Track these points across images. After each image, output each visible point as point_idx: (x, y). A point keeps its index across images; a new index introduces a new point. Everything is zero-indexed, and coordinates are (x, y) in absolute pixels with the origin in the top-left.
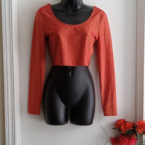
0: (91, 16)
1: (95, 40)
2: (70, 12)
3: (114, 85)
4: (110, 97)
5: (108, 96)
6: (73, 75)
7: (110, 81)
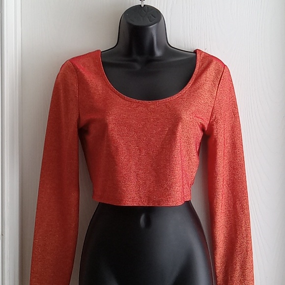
0: (194, 76)
1: (201, 134)
2: (138, 67)
6: (148, 222)
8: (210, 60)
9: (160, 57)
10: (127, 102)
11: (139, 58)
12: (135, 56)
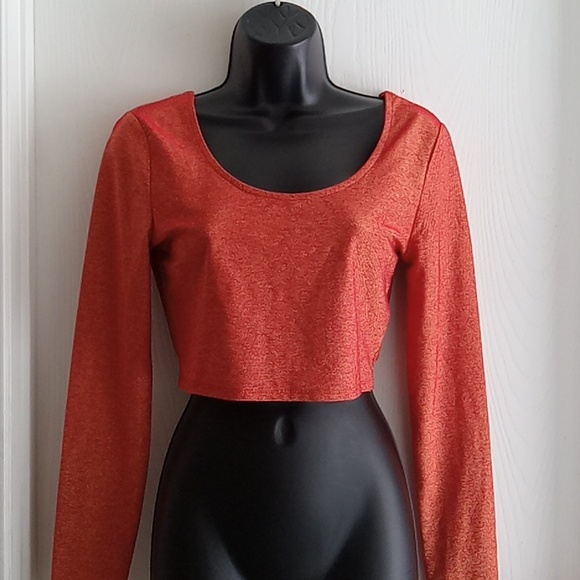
0: (381, 145)
1: (393, 259)
2: (268, 125)
3: (486, 474)
4: (463, 536)
5: (457, 527)
7: (463, 455)
8: (411, 112)
9: (312, 106)
10: (249, 196)
11: (271, 108)
12: (263, 105)
